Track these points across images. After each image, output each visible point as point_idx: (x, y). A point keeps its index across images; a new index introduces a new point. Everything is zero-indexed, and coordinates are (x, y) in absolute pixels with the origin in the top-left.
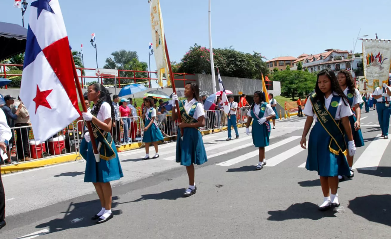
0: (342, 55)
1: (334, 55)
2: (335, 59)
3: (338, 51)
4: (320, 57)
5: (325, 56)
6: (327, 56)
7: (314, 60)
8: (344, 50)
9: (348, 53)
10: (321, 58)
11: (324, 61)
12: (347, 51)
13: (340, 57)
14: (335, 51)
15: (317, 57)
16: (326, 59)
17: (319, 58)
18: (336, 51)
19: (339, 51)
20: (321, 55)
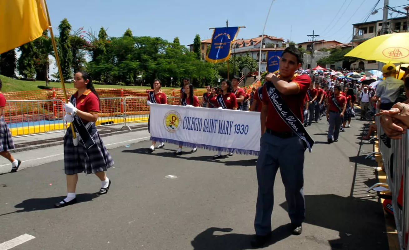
0: (276, 43)
1: (267, 41)
2: (267, 46)
3: (272, 37)
4: (250, 42)
5: (256, 42)
6: (258, 42)
7: (244, 46)
8: (278, 38)
9: (283, 42)
10: (252, 44)
11: (254, 48)
12: (282, 38)
13: (273, 45)
14: (268, 37)
15: (248, 42)
16: (257, 45)
17: (250, 44)
18: (270, 37)
19: (274, 38)
20: (251, 40)
